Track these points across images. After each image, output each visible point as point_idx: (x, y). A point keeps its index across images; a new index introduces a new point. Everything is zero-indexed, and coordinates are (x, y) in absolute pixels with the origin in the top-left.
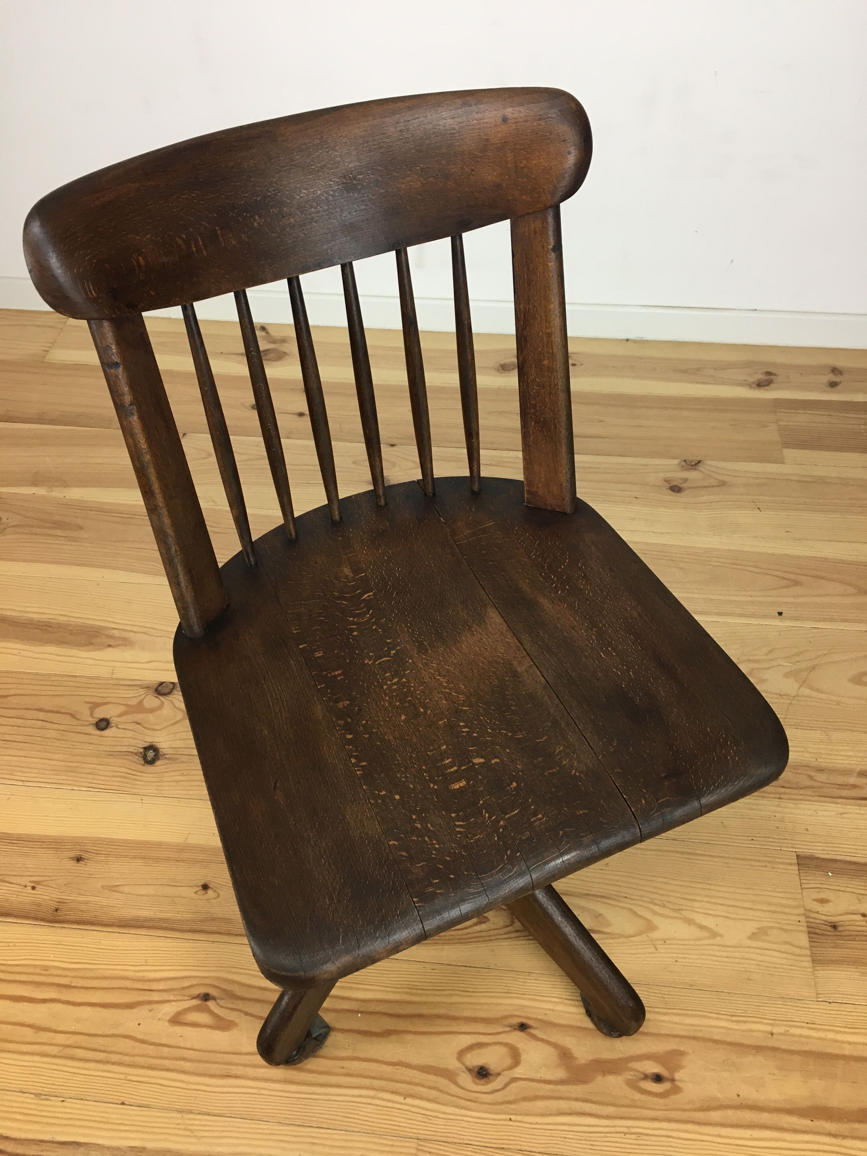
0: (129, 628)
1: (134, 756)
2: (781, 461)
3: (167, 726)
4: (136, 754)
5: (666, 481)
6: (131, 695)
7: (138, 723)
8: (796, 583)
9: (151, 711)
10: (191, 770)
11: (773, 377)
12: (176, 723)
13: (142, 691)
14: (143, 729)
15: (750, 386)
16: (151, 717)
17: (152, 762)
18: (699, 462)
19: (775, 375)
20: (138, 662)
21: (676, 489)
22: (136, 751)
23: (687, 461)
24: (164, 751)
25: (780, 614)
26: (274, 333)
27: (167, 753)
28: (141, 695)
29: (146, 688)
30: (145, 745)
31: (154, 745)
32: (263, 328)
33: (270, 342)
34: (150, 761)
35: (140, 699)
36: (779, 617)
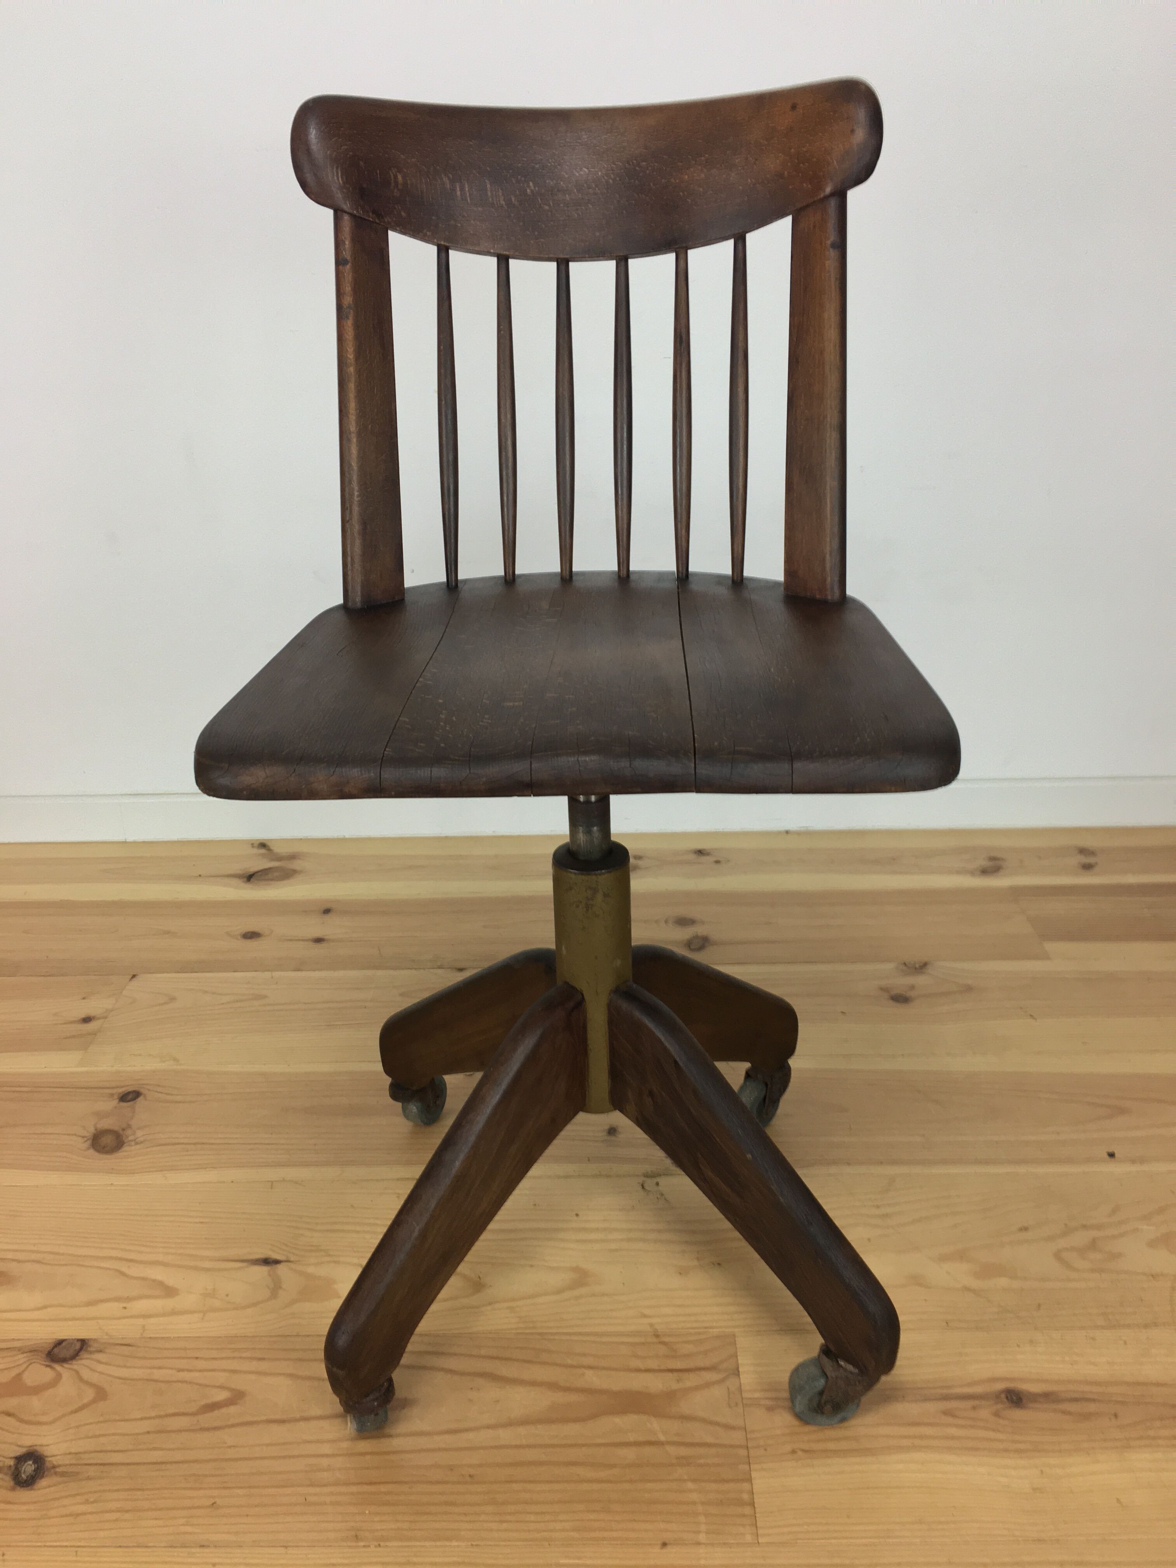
0: (10, 1256)
2: (1046, 957)
3: (63, 1416)
5: (883, 989)
7: (9, 1414)
8: (1122, 1111)
9: (37, 1390)
10: (104, 1491)
11: (1000, 862)
12: (81, 1408)
13: (21, 1358)
14: (18, 1424)
15: (972, 873)
16: (36, 1403)
17: (28, 1483)
18: (925, 965)
19: (1003, 859)
20: (19, 1310)
21: (901, 999)
23: (907, 964)
24: (55, 1461)
25: (1112, 1155)
26: (277, 849)
27: (60, 1463)
28: (21, 1364)
29: (31, 1351)
30: (20, 1451)
31: (36, 1451)
32: (263, 845)
33: (272, 860)
34: (26, 1480)
35: (16, 1372)
36: (1112, 1160)
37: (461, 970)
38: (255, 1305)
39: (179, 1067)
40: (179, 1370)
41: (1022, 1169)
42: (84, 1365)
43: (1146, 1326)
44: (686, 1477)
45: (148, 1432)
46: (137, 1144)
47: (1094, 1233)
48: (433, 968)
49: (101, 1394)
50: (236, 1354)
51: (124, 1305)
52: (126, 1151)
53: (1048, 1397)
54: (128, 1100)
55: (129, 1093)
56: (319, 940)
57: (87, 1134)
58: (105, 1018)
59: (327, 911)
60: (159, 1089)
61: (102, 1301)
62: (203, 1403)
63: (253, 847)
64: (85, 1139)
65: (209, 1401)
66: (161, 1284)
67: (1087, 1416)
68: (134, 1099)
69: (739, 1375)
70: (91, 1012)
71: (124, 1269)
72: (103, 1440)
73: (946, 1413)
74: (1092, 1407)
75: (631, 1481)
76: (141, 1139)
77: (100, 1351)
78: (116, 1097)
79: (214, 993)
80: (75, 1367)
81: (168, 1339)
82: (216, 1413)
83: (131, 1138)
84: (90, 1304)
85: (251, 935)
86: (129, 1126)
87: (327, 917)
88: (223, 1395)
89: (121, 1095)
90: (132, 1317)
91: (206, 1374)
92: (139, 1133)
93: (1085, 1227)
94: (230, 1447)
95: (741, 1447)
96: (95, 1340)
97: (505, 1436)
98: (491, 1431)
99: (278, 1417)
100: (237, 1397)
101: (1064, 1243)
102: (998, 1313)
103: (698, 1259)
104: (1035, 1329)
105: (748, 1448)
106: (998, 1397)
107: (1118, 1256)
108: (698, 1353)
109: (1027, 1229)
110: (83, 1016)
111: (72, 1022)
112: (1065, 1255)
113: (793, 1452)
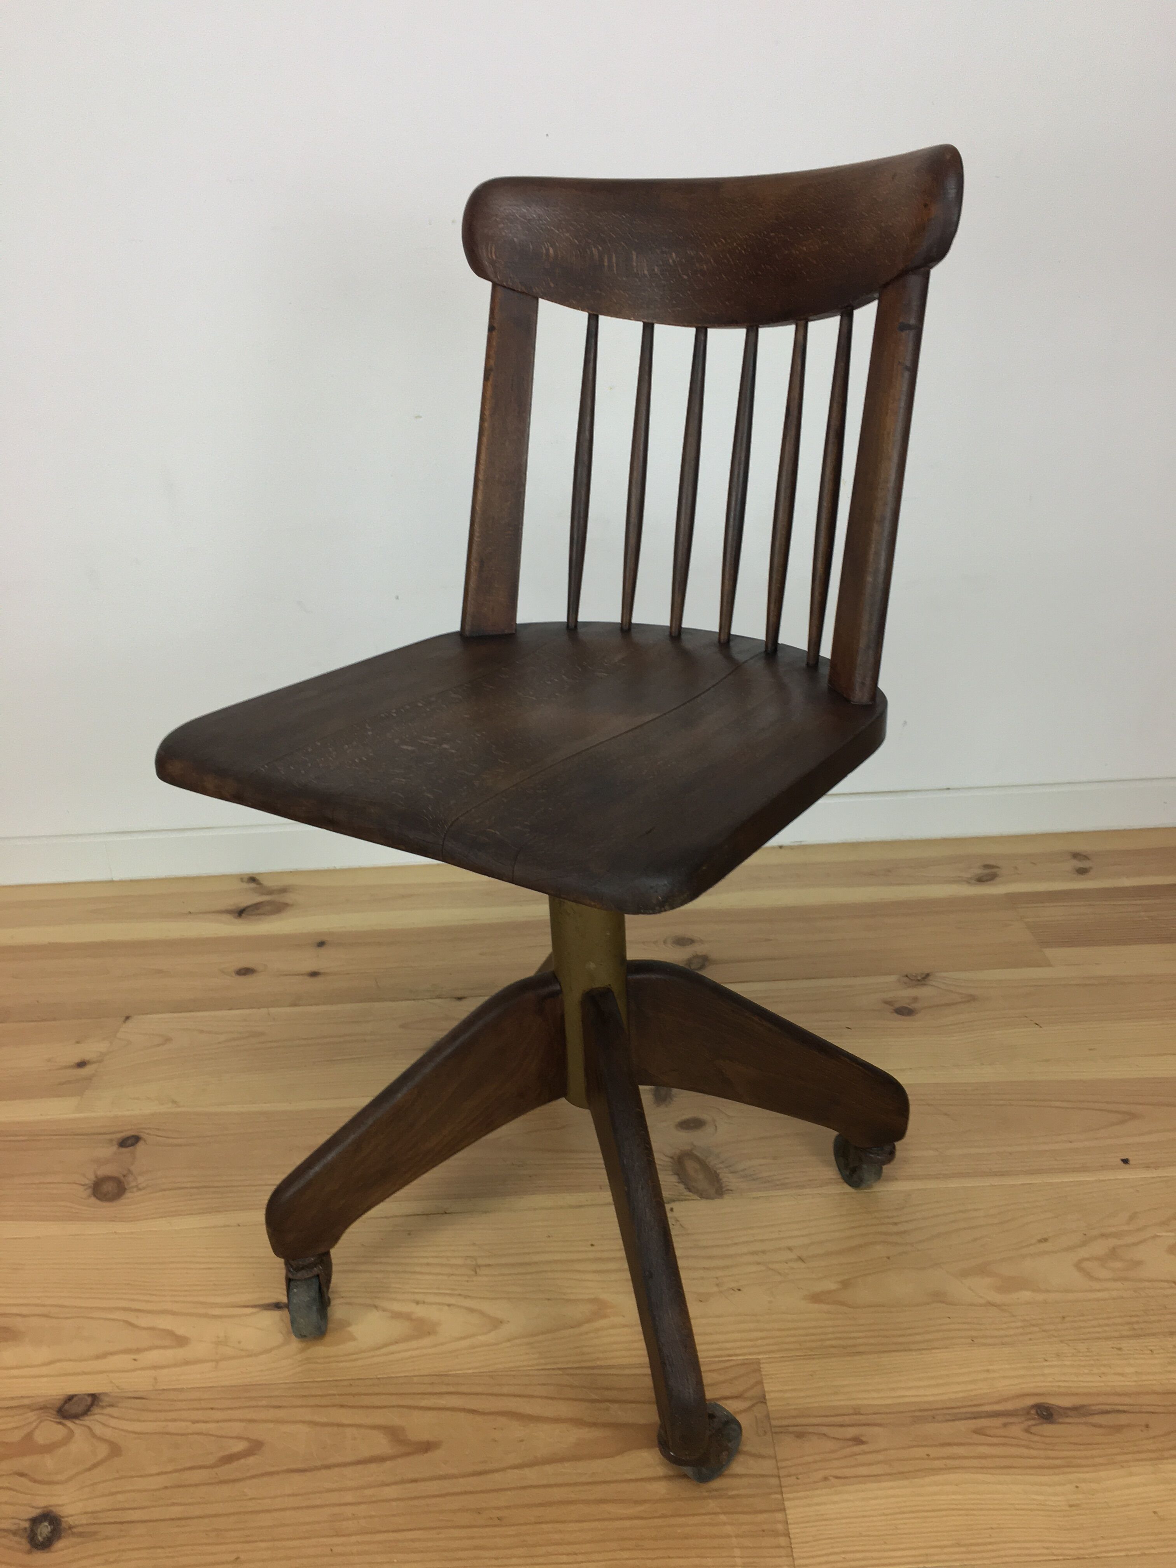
0: (14, 1310)
1: (11, 1537)
2: (1047, 963)
3: (77, 1474)
4: (15, 1533)
5: (886, 1002)
6: (10, 1426)
7: (22, 1475)
8: (1133, 1116)
9: (49, 1448)
10: (124, 1550)
11: (995, 870)
12: (95, 1466)
13: (32, 1416)
14: (30, 1484)
15: (968, 882)
16: (49, 1462)
17: (45, 1545)
18: (928, 975)
19: (998, 867)
20: (27, 1366)
21: (905, 1011)
22: (13, 1528)
23: (909, 976)
24: (71, 1521)
25: (1125, 1161)
26: (268, 883)
27: (77, 1523)
28: (32, 1422)
29: (41, 1409)
30: (34, 1513)
31: (51, 1512)
32: (253, 879)
33: (263, 894)
34: (43, 1542)
35: (26, 1430)
36: (1126, 1166)
37: (460, 999)
38: (268, 1351)
39: (179, 1110)
40: (194, 1422)
41: (1037, 1180)
42: (97, 1421)
44: (718, 1510)
45: (166, 1488)
46: (140, 1189)
47: (1112, 1242)
48: (432, 998)
49: (115, 1450)
50: (254, 1403)
51: (135, 1357)
52: (128, 1198)
53: (1078, 1410)
54: (127, 1145)
55: (128, 1138)
56: (314, 974)
57: (87, 1182)
58: (100, 1061)
59: (321, 944)
60: (160, 1133)
61: (112, 1354)
62: (222, 1454)
63: (242, 881)
64: (86, 1187)
65: (227, 1453)
66: (171, 1334)
67: (1118, 1428)
68: (132, 1145)
69: (765, 1403)
70: (87, 1058)
71: (133, 1320)
72: (120, 1497)
73: (978, 1431)
74: (1123, 1419)
75: (663, 1516)
76: (144, 1185)
77: (112, 1406)
78: (115, 1143)
79: (210, 1032)
80: (87, 1423)
81: (181, 1390)
82: (235, 1464)
83: (133, 1184)
84: (98, 1357)
85: (245, 972)
86: (130, 1172)
87: (322, 951)
88: (239, 1446)
89: (121, 1141)
90: (142, 1369)
91: (221, 1424)
92: (141, 1179)
93: (1103, 1235)
94: (251, 1499)
95: (772, 1476)
96: (106, 1394)
97: (531, 1475)
98: (516, 1471)
99: (299, 1466)
100: (255, 1447)
101: (1083, 1253)
102: (1022, 1327)
103: (717, 1285)
104: (1062, 1342)
105: (779, 1477)
106: (1028, 1413)
107: (1138, 1263)
108: (723, 1382)
109: (1046, 1240)
110: (77, 1060)
111: (66, 1067)
112: (1085, 1265)
113: (826, 1479)
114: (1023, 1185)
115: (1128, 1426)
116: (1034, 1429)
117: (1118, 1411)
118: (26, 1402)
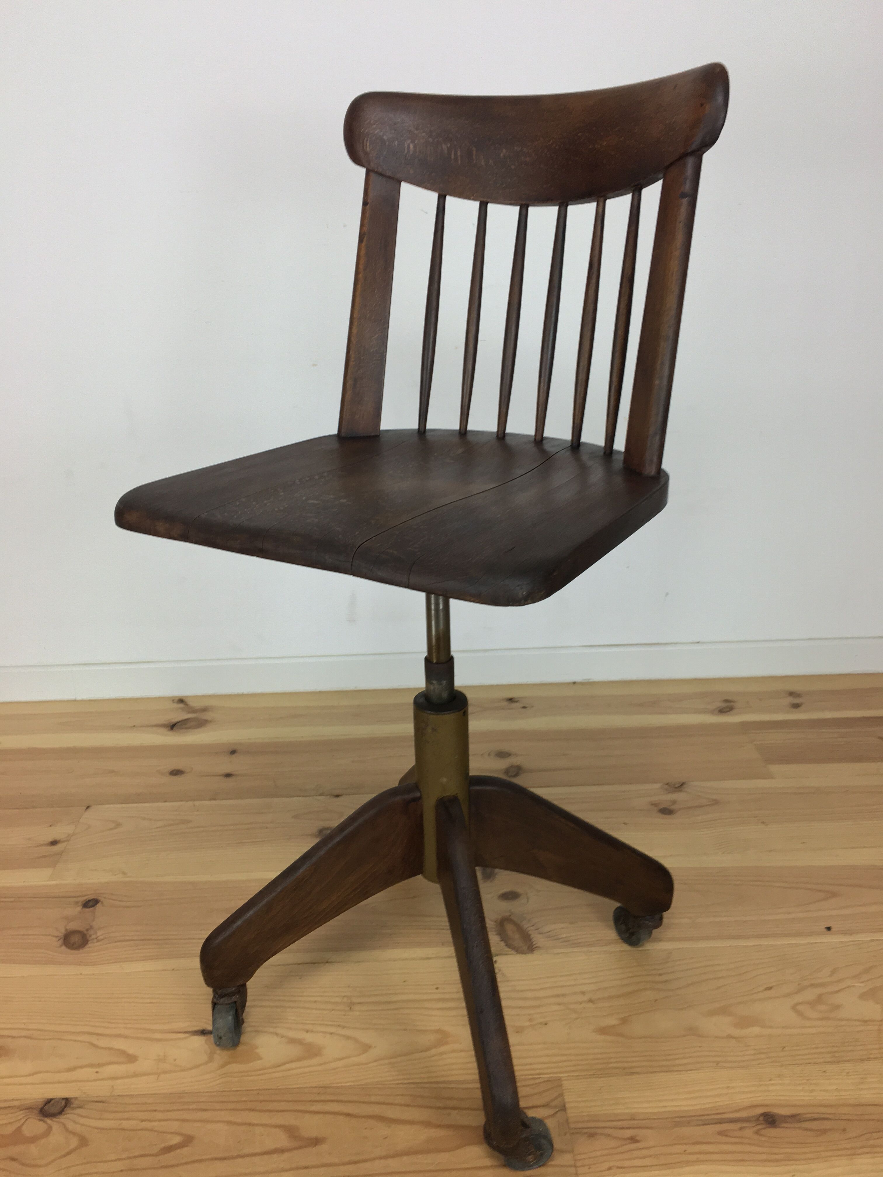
0: (6, 1033)
2: (769, 776)
3: (55, 1160)
5: (654, 804)
6: (5, 1122)
7: (13, 1159)
8: (834, 895)
9: (33, 1140)
11: (732, 704)
12: (68, 1154)
13: (20, 1115)
14: (20, 1167)
15: (712, 712)
16: (33, 1149)
18: (683, 784)
19: (734, 702)
20: (17, 1076)
21: (666, 811)
23: (669, 784)
25: (829, 929)
26: (193, 704)
28: (21, 1119)
29: (26, 1109)
32: (181, 701)
33: (189, 712)
35: (18, 1125)
36: (829, 932)
37: (337, 796)
38: (196, 1067)
39: (128, 879)
40: (142, 1121)
41: (764, 942)
42: (69, 1119)
43: (862, 1060)
45: (122, 1171)
46: (98, 941)
47: (819, 990)
48: (316, 796)
49: (84, 1142)
50: (186, 1107)
51: (97, 1070)
52: (89, 947)
53: (793, 1117)
54: (89, 906)
55: (90, 901)
56: (228, 775)
57: (59, 934)
58: (68, 841)
59: (233, 752)
60: (113, 897)
61: (81, 1067)
62: (163, 1145)
63: (174, 703)
64: (58, 938)
65: (166, 1144)
66: (123, 1053)
67: (824, 1132)
68: (93, 906)
69: (566, 1111)
70: (57, 837)
71: (95, 1042)
73: (721, 1133)
74: (827, 1125)
76: (102, 937)
77: (80, 1107)
78: (80, 904)
79: (150, 819)
80: (62, 1120)
81: (131, 1096)
82: (172, 1154)
83: (94, 936)
84: (69, 1070)
85: (176, 773)
86: (91, 927)
87: (234, 758)
88: (176, 1140)
89: (84, 903)
90: (102, 1079)
91: (163, 1123)
92: (100, 933)
93: (812, 985)
95: (571, 1166)
96: (76, 1098)
97: (394, 1164)
98: (382, 1161)
99: (221, 1155)
100: (188, 1141)
101: (798, 998)
102: (754, 1054)
103: (530, 1020)
104: (782, 1066)
105: (576, 1167)
106: (758, 1120)
107: (838, 1007)
108: (535, 1094)
109: (770, 988)
110: (51, 840)
111: (41, 845)
112: (800, 1008)
113: (610, 1168)
114: (754, 946)
115: (831, 1130)
116: (763, 1132)
117: (824, 1119)
118: (16, 1103)
